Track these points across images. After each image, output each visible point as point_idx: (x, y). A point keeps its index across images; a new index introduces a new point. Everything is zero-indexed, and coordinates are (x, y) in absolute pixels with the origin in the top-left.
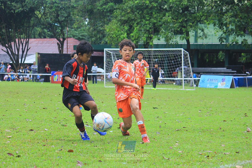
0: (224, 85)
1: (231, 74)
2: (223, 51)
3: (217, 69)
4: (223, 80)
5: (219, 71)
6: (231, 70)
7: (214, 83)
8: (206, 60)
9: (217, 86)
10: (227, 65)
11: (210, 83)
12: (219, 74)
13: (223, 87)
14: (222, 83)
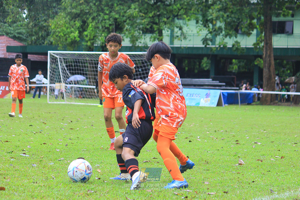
0: (209, 102)
1: (217, 88)
2: (208, 56)
3: (200, 81)
4: (207, 95)
5: (202, 83)
6: (218, 82)
7: (195, 99)
8: (184, 69)
9: (199, 103)
10: (212, 74)
11: (190, 99)
12: (202, 87)
13: (207, 105)
14: (205, 99)
